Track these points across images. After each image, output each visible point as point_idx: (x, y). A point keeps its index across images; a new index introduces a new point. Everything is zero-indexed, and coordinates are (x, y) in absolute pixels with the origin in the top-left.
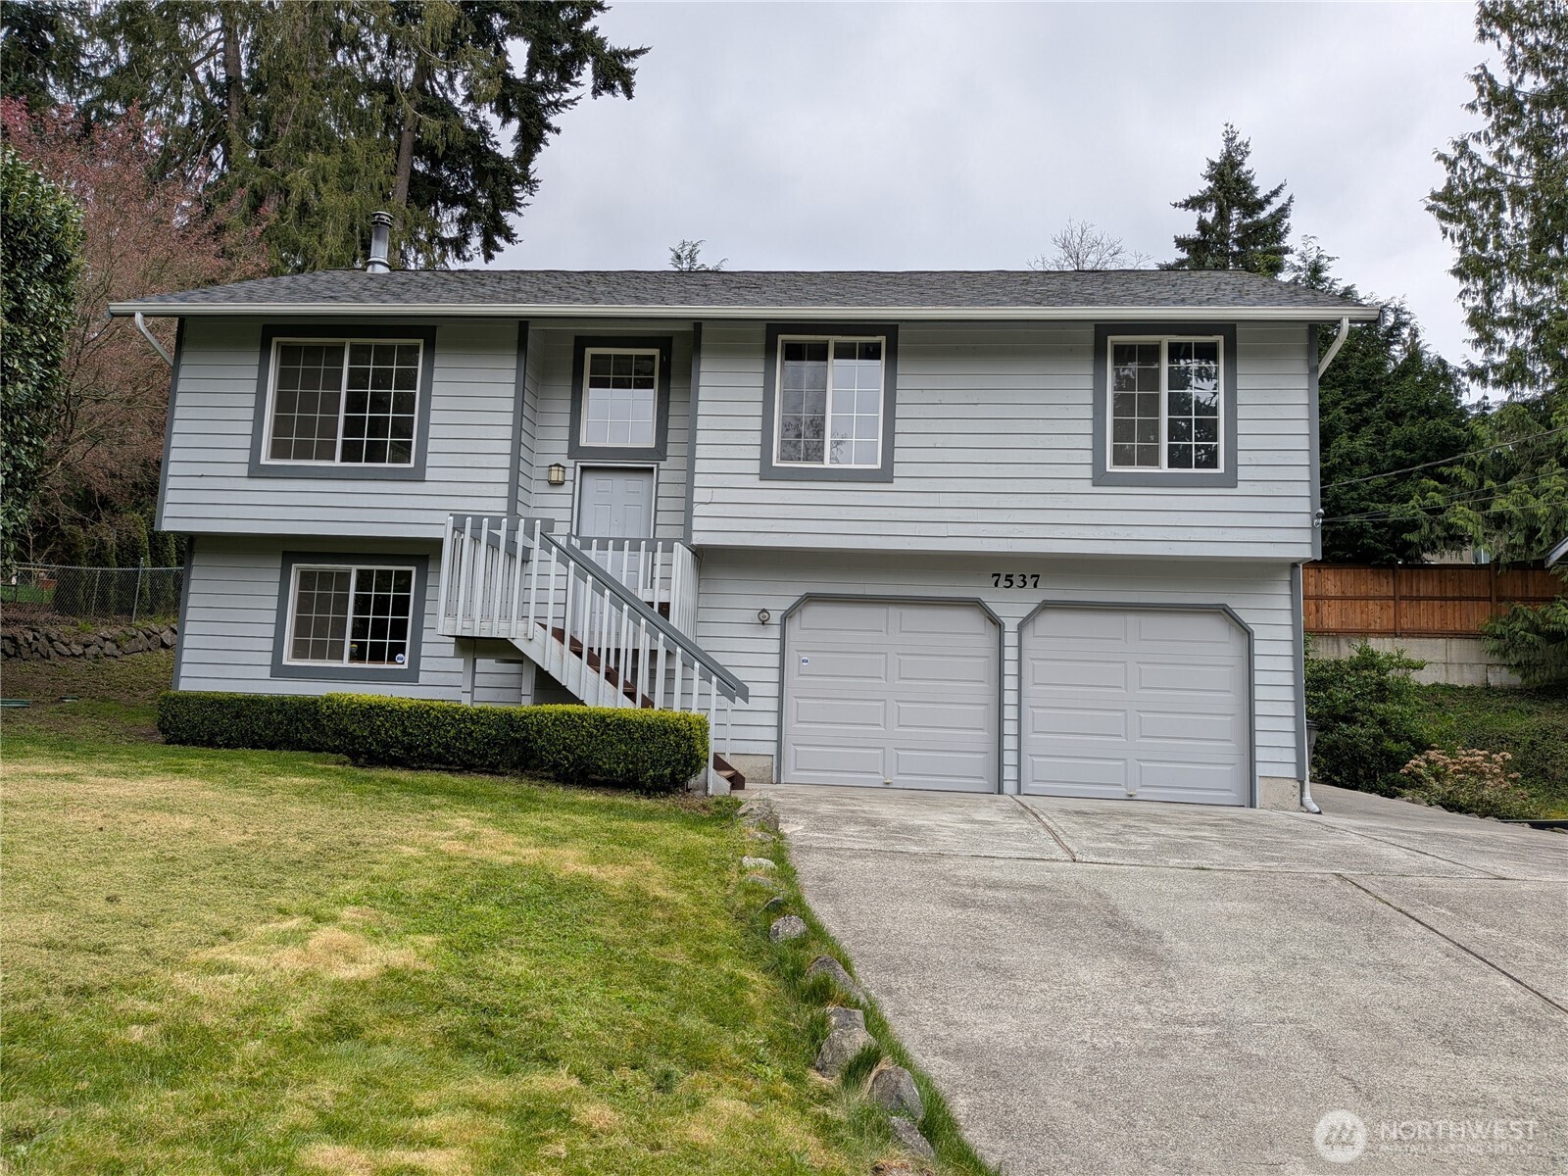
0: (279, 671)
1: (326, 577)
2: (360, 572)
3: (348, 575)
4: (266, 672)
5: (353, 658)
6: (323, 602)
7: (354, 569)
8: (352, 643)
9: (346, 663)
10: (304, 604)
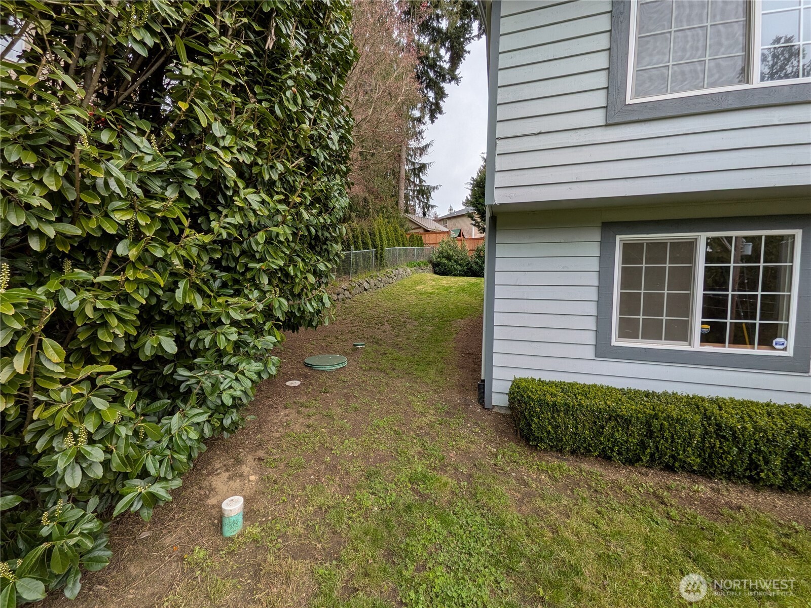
0: (604, 350)
1: (657, 248)
2: (711, 242)
3: (691, 246)
4: (590, 352)
5: (706, 338)
6: (655, 279)
7: (702, 238)
8: (703, 323)
9: (697, 346)
10: (630, 279)
